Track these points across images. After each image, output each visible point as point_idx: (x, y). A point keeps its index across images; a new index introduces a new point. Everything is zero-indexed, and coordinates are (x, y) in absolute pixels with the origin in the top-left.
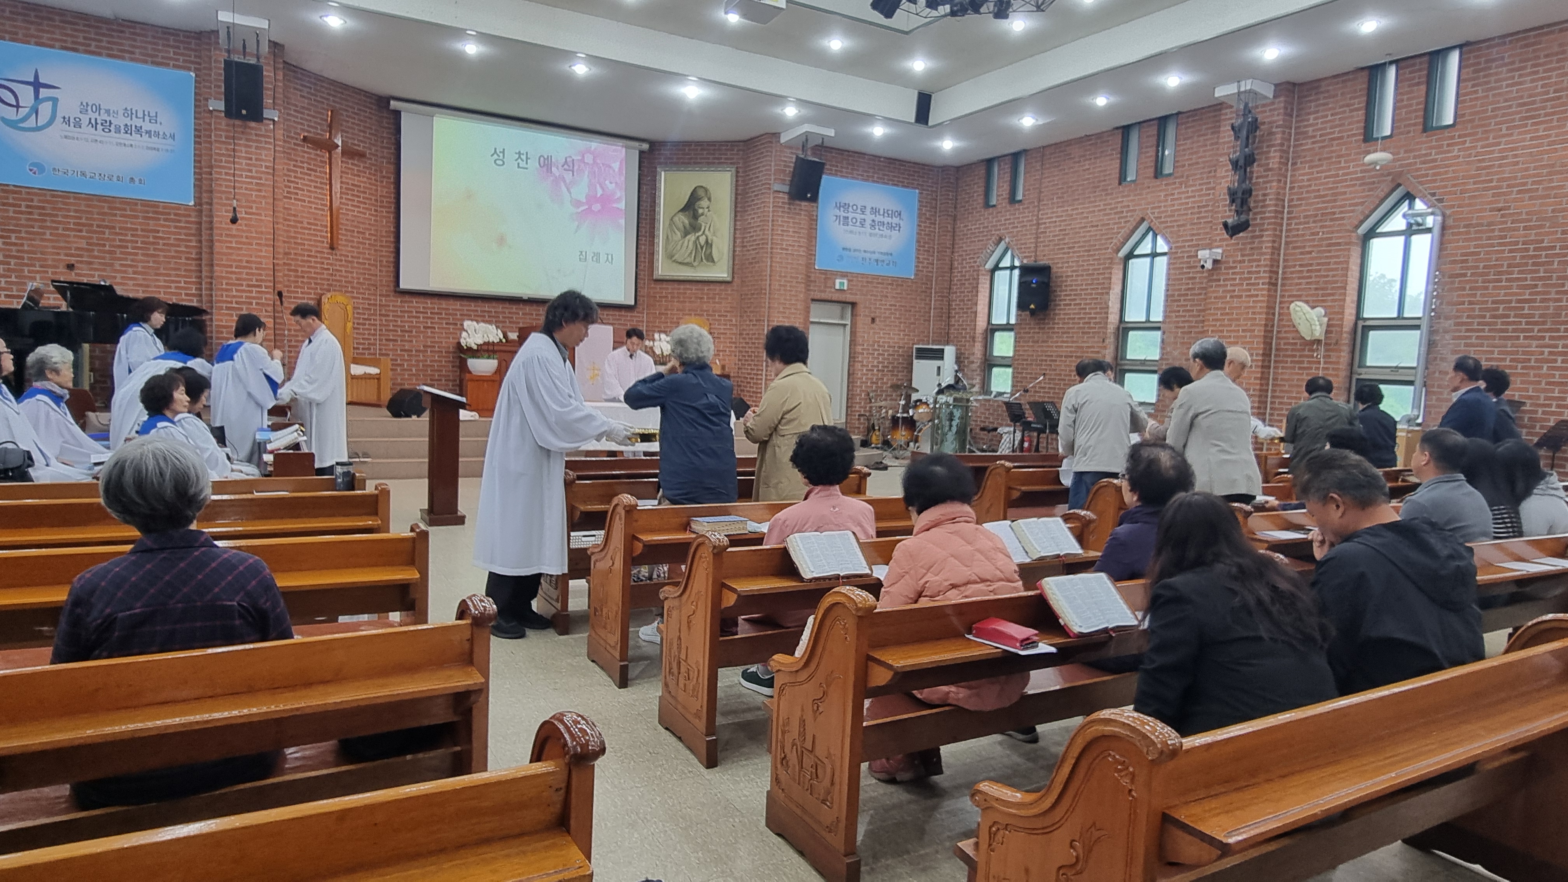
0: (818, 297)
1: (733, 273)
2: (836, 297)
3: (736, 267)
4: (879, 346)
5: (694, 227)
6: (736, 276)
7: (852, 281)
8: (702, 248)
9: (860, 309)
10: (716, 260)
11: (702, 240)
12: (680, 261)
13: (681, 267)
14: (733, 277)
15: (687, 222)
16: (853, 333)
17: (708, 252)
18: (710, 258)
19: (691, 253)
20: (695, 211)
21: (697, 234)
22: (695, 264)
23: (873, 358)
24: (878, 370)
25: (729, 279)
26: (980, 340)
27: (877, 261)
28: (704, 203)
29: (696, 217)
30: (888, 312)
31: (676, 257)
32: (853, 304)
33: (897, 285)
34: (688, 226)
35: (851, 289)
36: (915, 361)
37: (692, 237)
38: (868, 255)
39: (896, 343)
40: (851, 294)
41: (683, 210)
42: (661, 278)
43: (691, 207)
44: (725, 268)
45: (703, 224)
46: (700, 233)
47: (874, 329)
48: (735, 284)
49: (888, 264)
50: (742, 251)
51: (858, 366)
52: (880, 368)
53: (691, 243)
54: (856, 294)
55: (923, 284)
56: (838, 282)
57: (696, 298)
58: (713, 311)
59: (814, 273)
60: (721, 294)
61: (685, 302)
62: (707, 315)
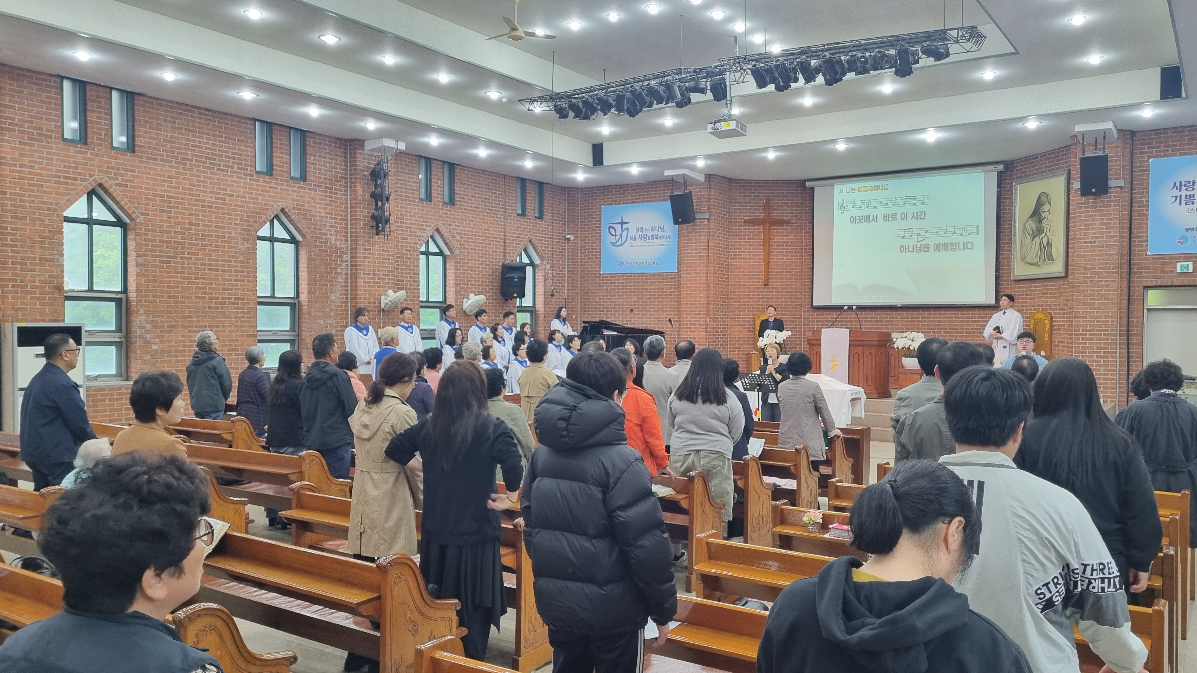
1: (1067, 268)
2: (1177, 281)
5: (1040, 231)
8: (1045, 248)
10: (1054, 257)
11: (1045, 240)
12: (1029, 262)
13: (1031, 267)
14: (1066, 273)
15: (1034, 226)
17: (1049, 251)
18: (1051, 258)
19: (1037, 254)
20: (1040, 215)
21: (1041, 236)
22: (1040, 263)
25: (1063, 275)
28: (1046, 207)
29: (1040, 221)
31: (1028, 258)
34: (1034, 229)
37: (1037, 240)
41: (1032, 216)
42: (1018, 278)
43: (1037, 214)
45: (1045, 226)
46: (1044, 234)
48: (1068, 278)
53: (1037, 244)
56: (1179, 265)
57: (1043, 294)
58: (1055, 305)
59: (1146, 259)
60: (1059, 289)
61: (1034, 298)
62: (1051, 309)
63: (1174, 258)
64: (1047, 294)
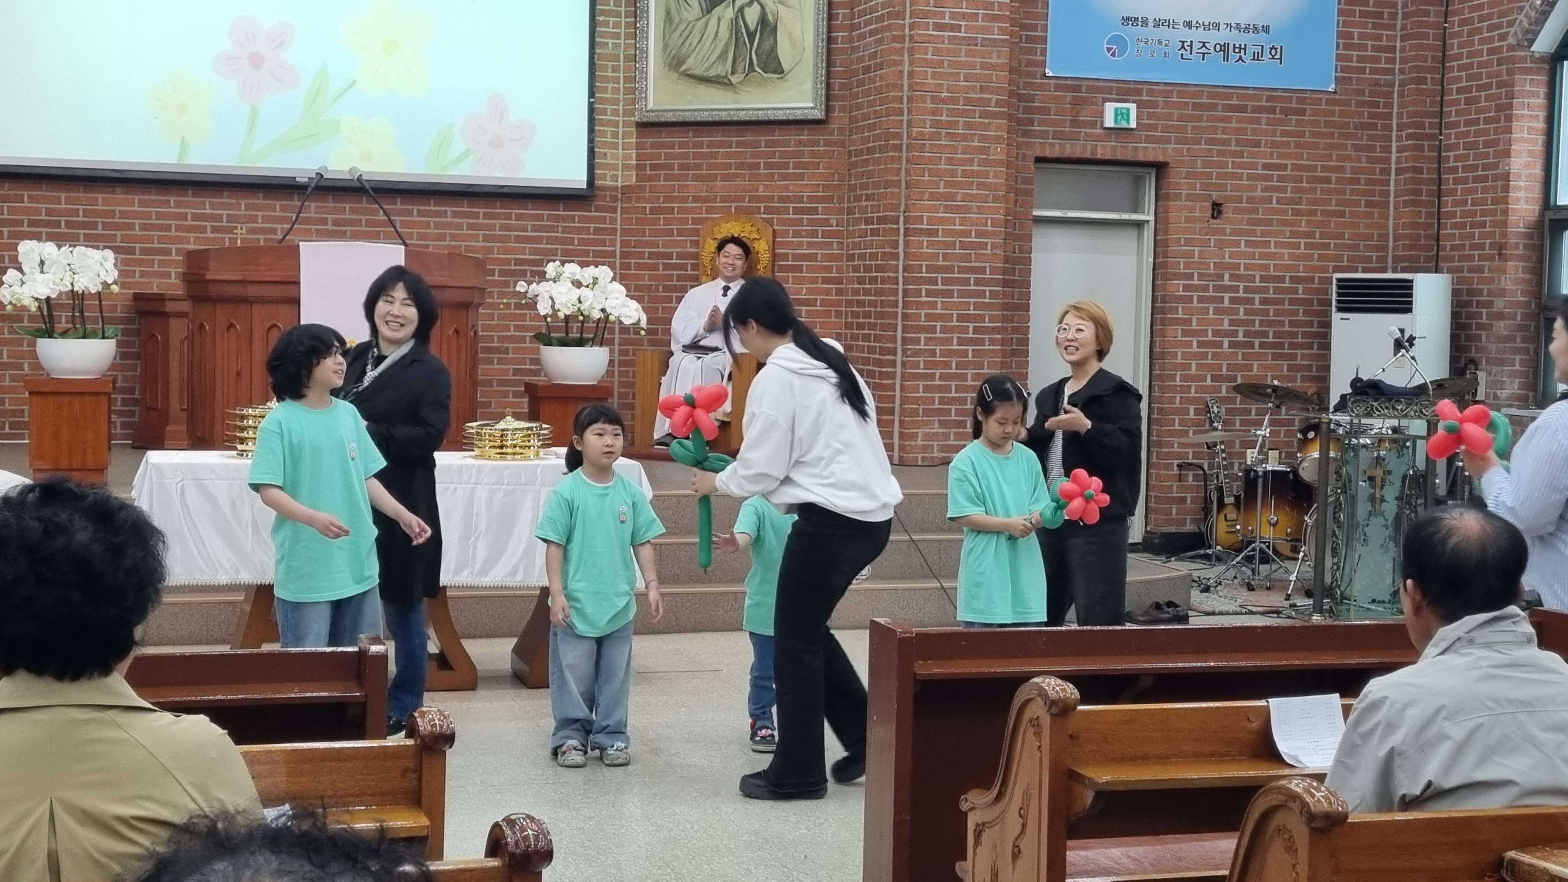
0: (1056, 153)
1: (828, 97)
2: (1104, 151)
3: (836, 82)
4: (1233, 277)
6: (836, 104)
7: (1153, 105)
8: (751, 36)
9: (1177, 178)
10: (785, 66)
11: (752, 15)
12: (695, 71)
13: (703, 88)
14: (828, 109)
16: (1160, 247)
17: (767, 45)
18: (772, 64)
19: (725, 52)
21: (740, 2)
22: (734, 79)
23: (1217, 311)
24: (1232, 345)
25: (819, 114)
26: (1521, 251)
27: (1224, 48)
30: (1260, 185)
31: (690, 62)
32: (1160, 168)
33: (1287, 112)
35: (1152, 128)
36: (1336, 317)
38: (1196, 36)
39: (1287, 268)
40: (1148, 140)
42: (652, 117)
44: (809, 86)
47: (1216, 232)
48: (834, 126)
49: (1257, 57)
50: (851, 40)
51: (1175, 333)
52: (1241, 338)
53: (725, 25)
54: (1168, 141)
55: (1361, 104)
56: (1110, 108)
57: (740, 166)
58: (781, 199)
59: (1041, 87)
60: (801, 154)
61: (713, 178)
62: (767, 210)
63: (1098, 90)
64: (757, 166)
